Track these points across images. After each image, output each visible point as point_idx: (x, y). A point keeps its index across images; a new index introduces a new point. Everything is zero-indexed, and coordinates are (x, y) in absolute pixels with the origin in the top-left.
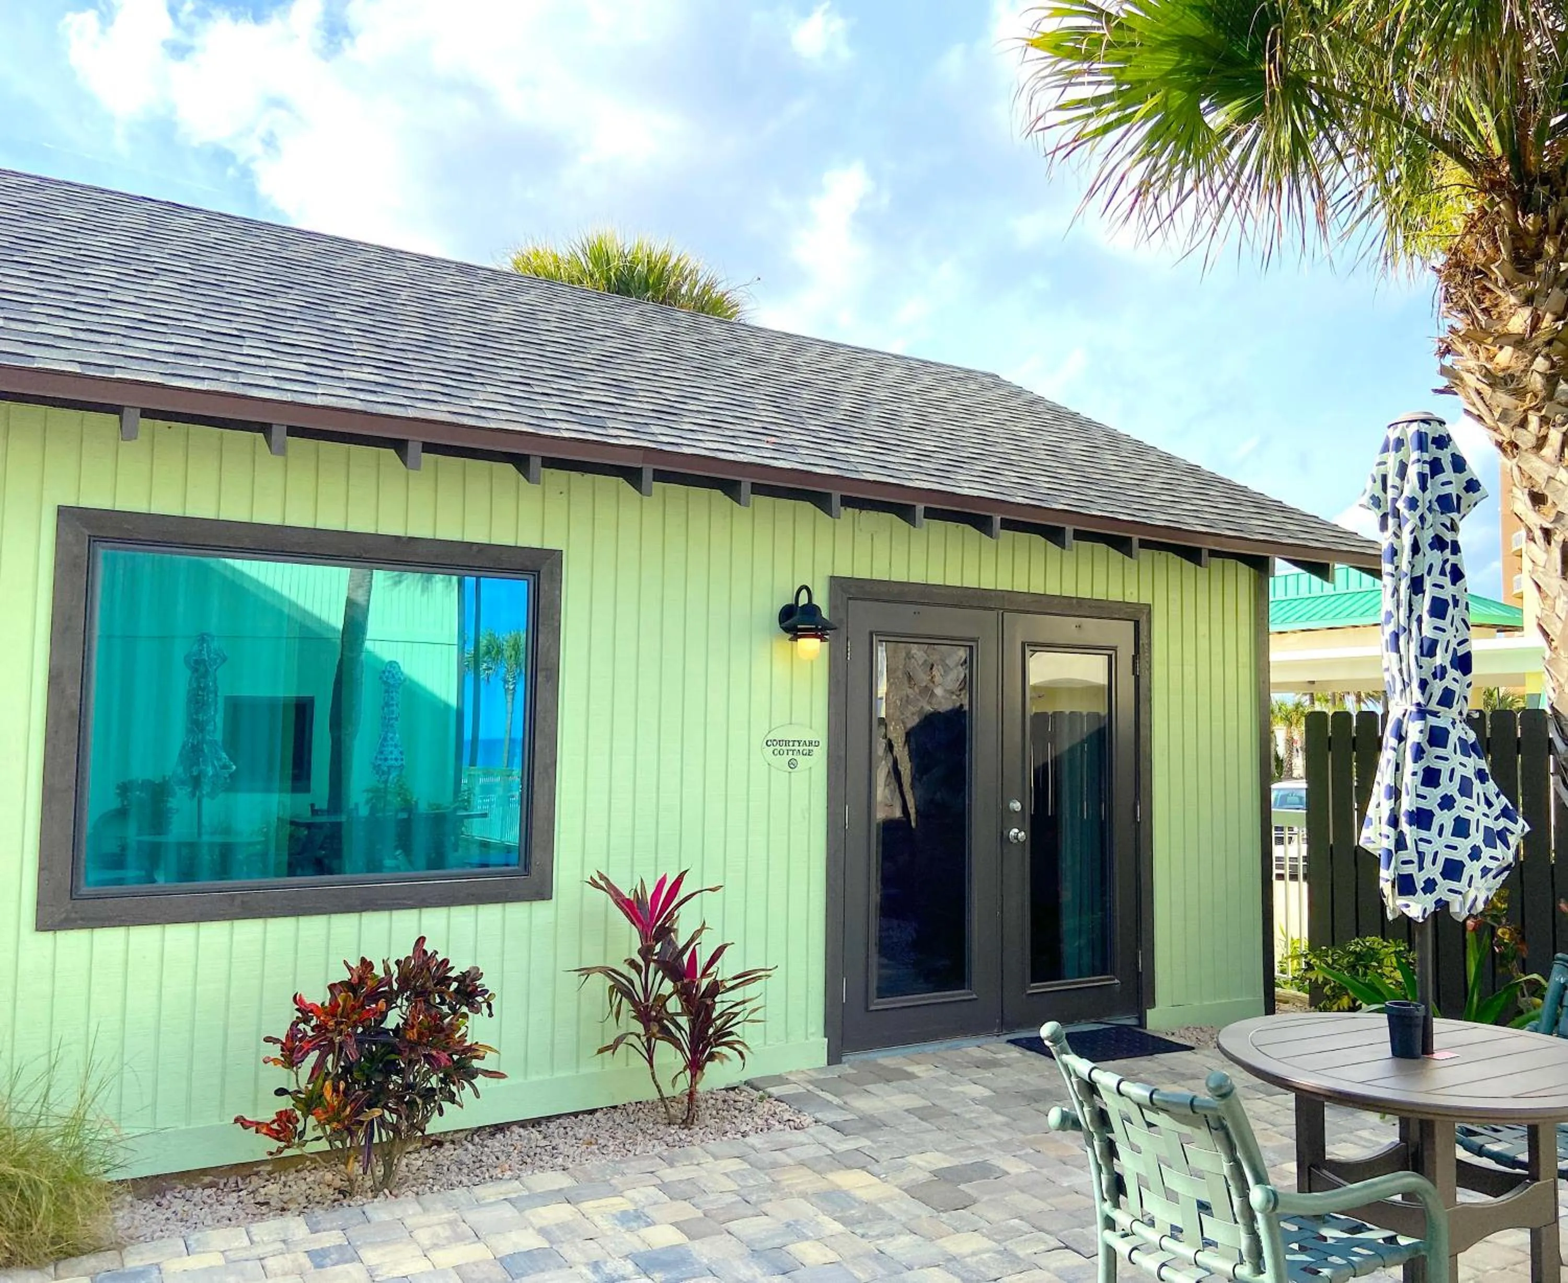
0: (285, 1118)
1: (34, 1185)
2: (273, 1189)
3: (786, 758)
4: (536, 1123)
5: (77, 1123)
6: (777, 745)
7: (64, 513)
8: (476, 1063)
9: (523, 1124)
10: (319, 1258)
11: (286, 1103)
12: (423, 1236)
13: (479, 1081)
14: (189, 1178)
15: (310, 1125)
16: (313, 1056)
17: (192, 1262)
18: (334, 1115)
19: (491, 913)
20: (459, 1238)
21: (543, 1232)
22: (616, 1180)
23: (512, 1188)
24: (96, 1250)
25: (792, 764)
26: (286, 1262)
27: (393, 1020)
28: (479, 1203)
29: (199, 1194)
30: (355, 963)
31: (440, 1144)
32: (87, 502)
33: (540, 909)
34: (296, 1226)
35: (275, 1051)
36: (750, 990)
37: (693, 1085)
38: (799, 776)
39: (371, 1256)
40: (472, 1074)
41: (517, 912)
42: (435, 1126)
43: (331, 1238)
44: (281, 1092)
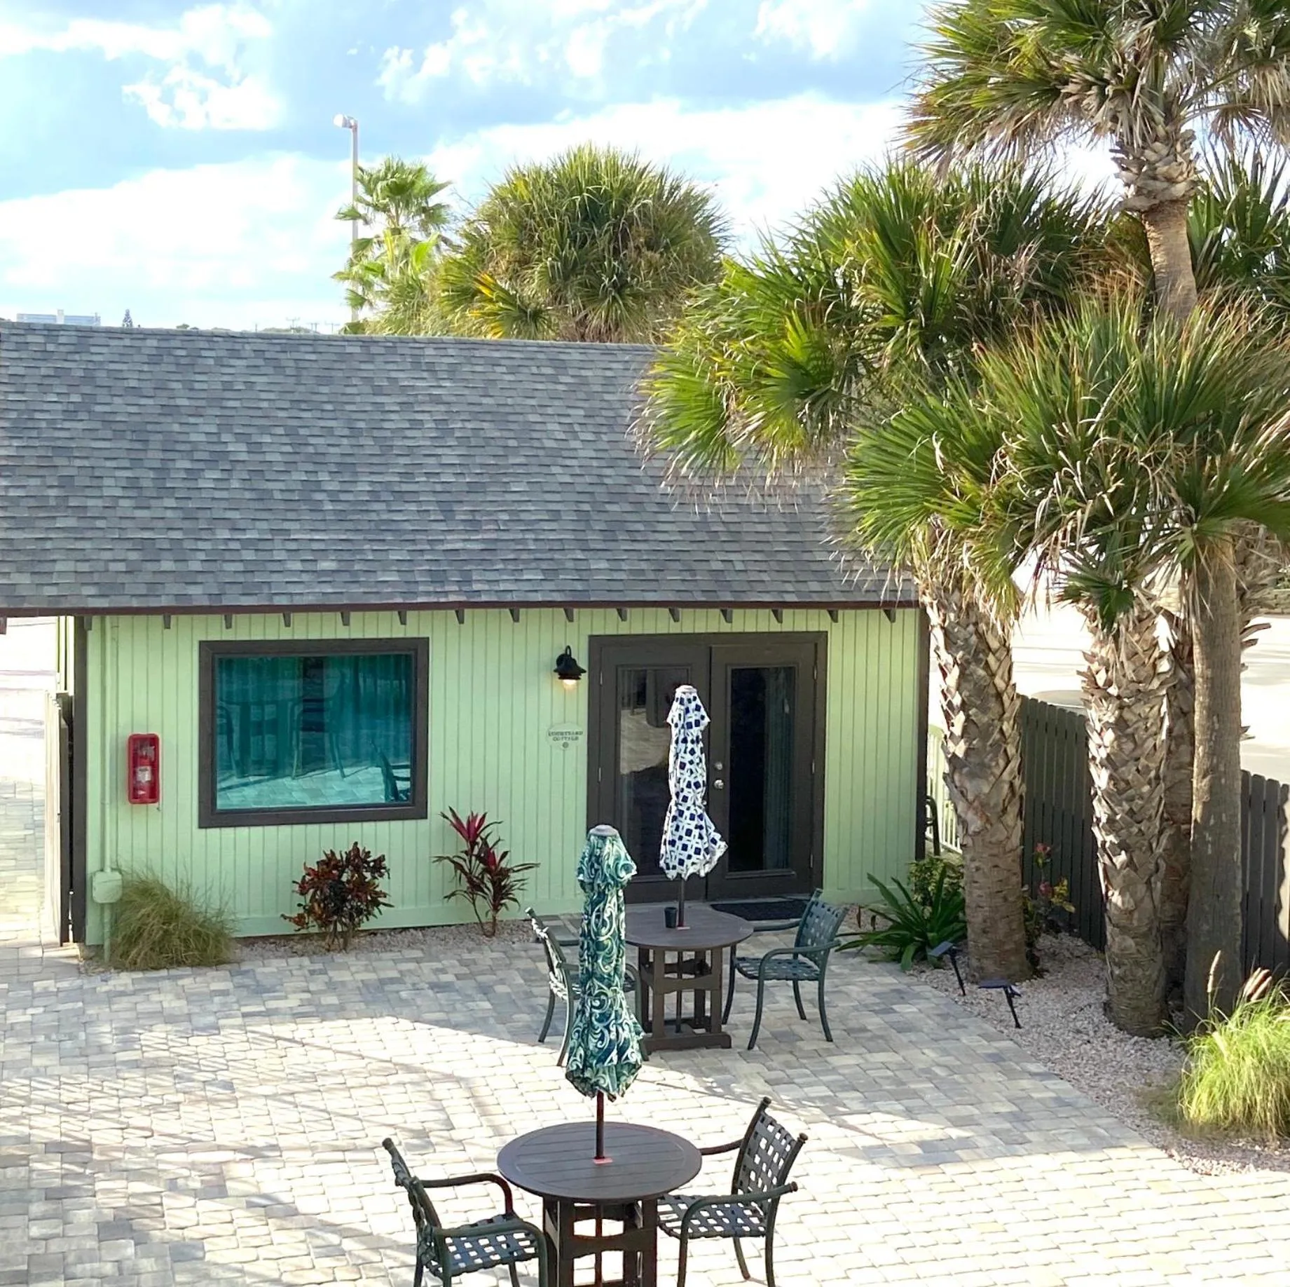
0: (301, 916)
1: (208, 935)
2: (299, 947)
3: (562, 742)
4: (422, 928)
5: (220, 912)
6: (555, 735)
7: (202, 644)
8: (381, 900)
9: (415, 928)
10: (312, 972)
11: (301, 911)
12: (353, 969)
13: (381, 907)
14: (265, 939)
15: (310, 920)
16: (311, 891)
17: (267, 970)
18: (319, 918)
19: (396, 825)
20: (367, 970)
21: (401, 972)
22: (441, 956)
23: (396, 955)
24: (229, 963)
25: (565, 745)
26: (299, 973)
27: (344, 878)
28: (380, 960)
29: (269, 946)
30: (328, 852)
31: (375, 934)
32: (211, 638)
33: (422, 823)
34: (306, 961)
35: (297, 888)
36: (527, 874)
37: (494, 918)
38: (571, 751)
39: (331, 973)
40: (377, 904)
41: (410, 825)
42: (365, 925)
43: (318, 966)
44: (299, 905)
